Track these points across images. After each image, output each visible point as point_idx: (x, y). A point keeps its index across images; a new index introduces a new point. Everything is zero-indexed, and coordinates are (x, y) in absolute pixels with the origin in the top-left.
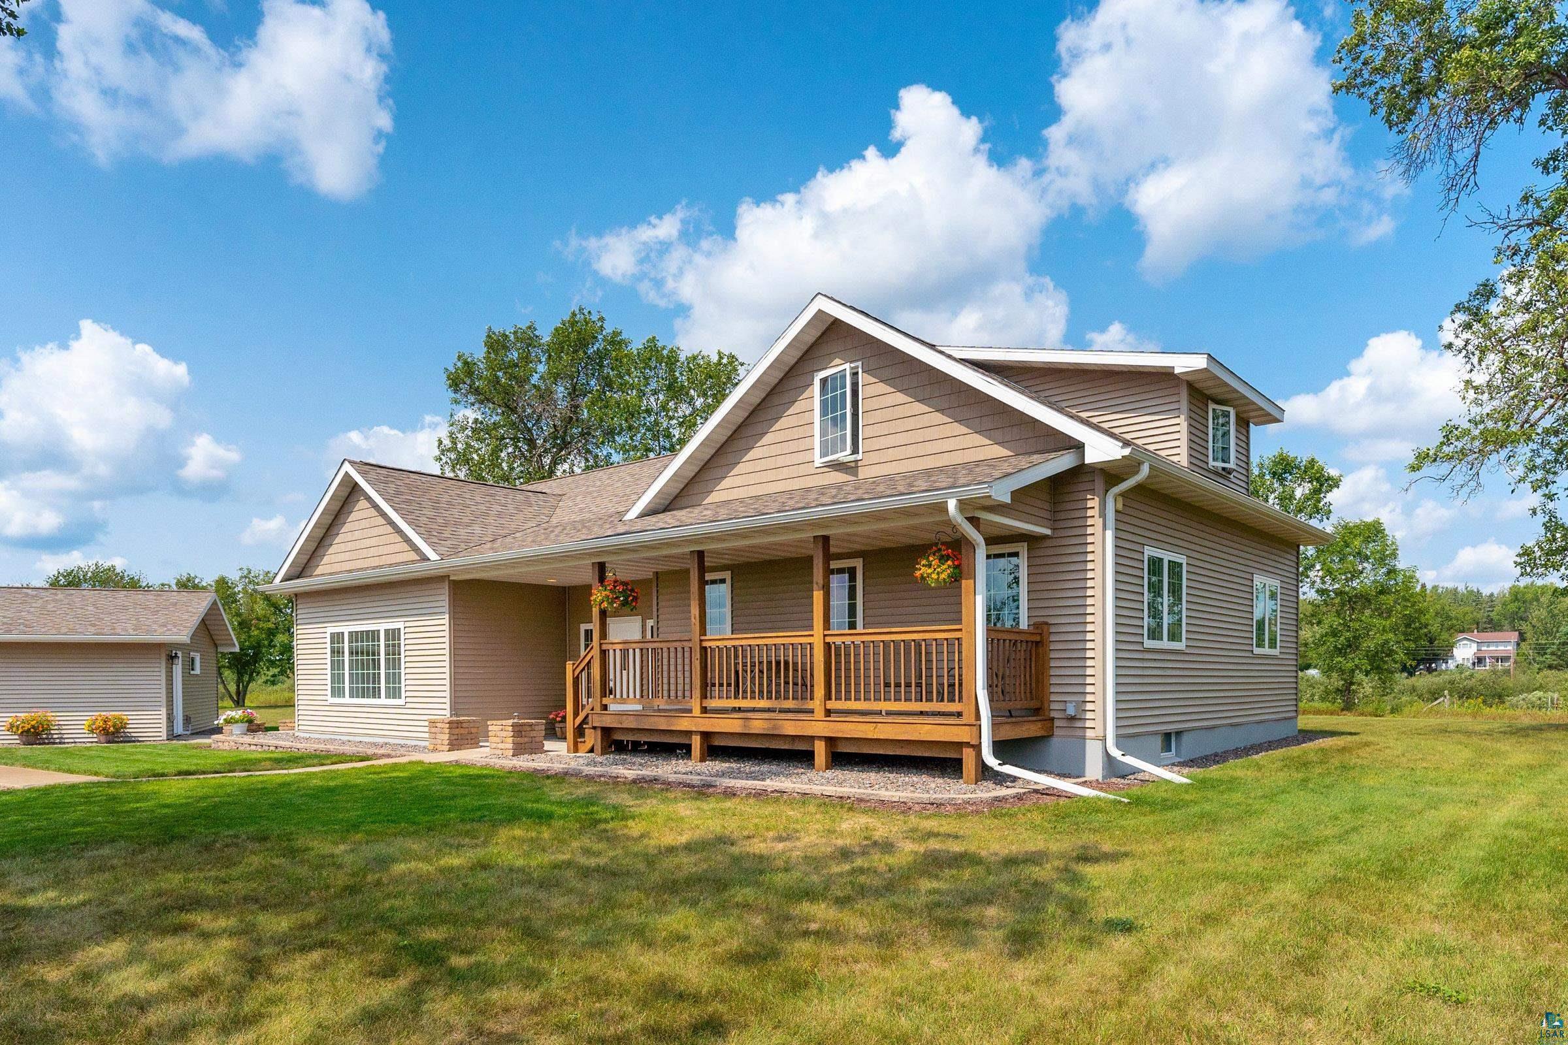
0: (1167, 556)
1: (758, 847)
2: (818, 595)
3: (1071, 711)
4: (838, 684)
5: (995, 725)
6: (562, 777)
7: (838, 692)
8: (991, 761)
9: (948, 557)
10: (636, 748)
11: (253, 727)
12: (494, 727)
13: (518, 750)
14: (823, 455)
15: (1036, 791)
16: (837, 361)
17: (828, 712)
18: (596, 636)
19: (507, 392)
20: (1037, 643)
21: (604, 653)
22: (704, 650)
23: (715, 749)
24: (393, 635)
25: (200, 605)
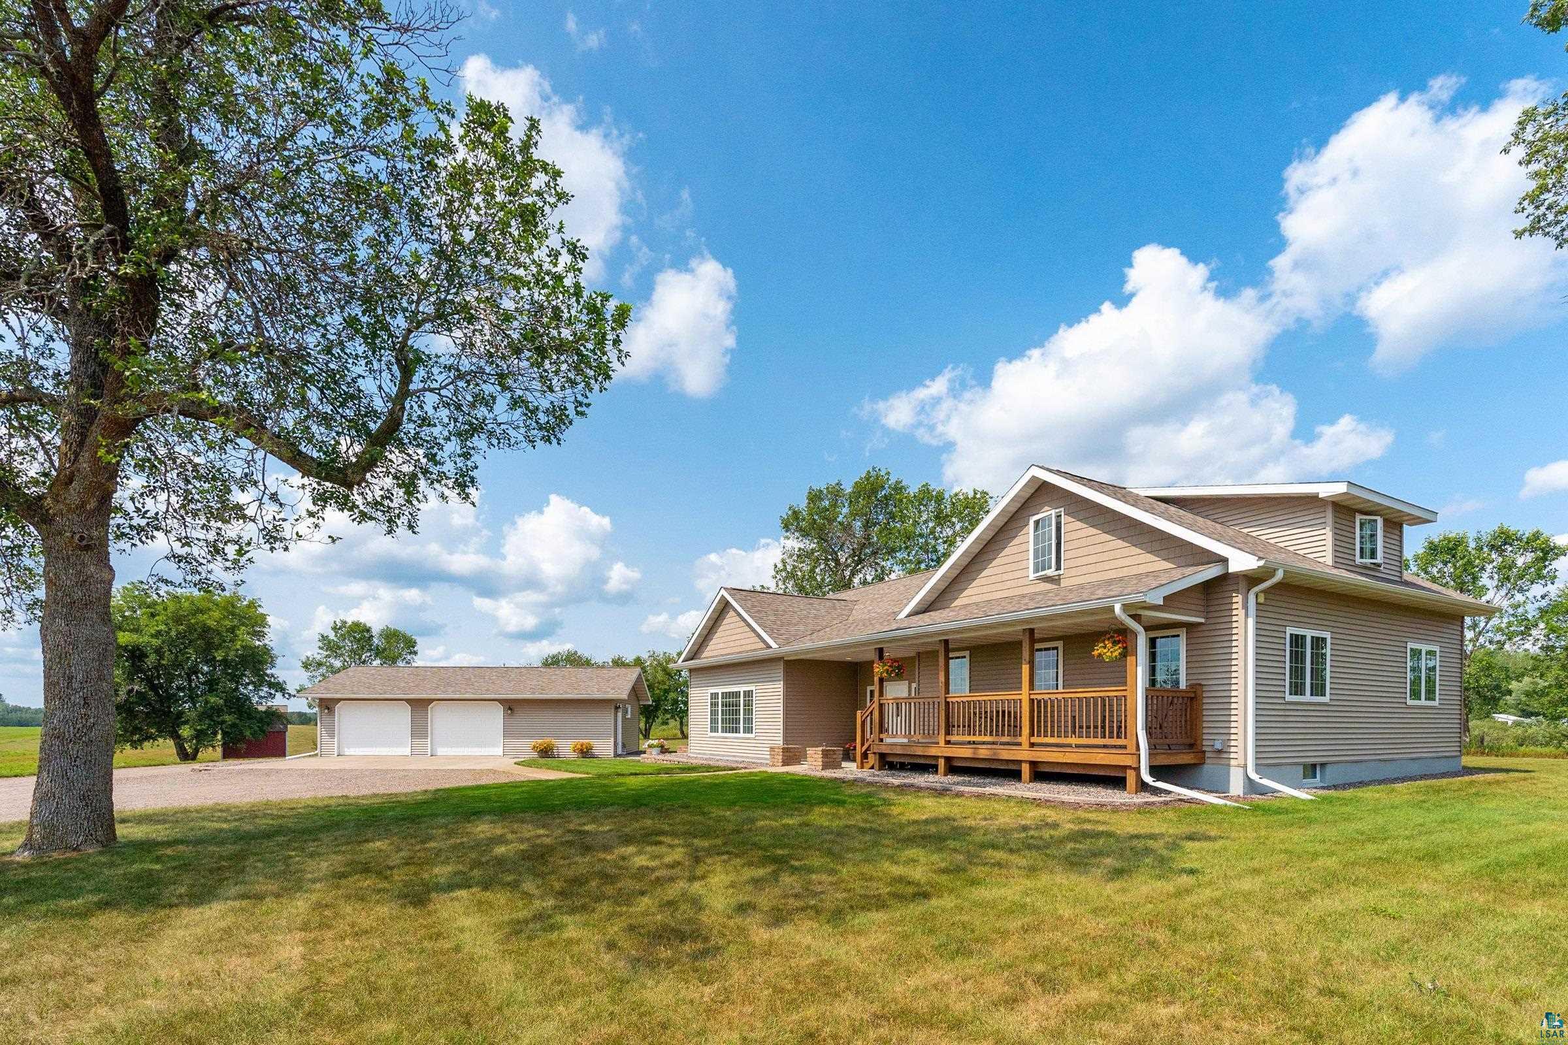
0: (1309, 634)
1: (970, 822)
2: (1025, 668)
3: (1218, 746)
4: (1039, 727)
5: (1151, 755)
6: (855, 782)
7: (1039, 731)
8: (1148, 779)
9: (1119, 642)
10: (902, 767)
11: (664, 750)
12: (810, 751)
13: (825, 767)
14: (1036, 570)
15: (1180, 800)
16: (1046, 508)
17: (1032, 745)
18: (876, 694)
19: (822, 528)
20: (1192, 699)
21: (881, 706)
22: (947, 703)
23: (954, 767)
24: (748, 694)
25: (633, 674)
